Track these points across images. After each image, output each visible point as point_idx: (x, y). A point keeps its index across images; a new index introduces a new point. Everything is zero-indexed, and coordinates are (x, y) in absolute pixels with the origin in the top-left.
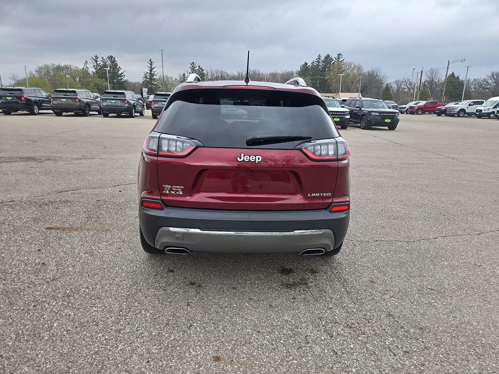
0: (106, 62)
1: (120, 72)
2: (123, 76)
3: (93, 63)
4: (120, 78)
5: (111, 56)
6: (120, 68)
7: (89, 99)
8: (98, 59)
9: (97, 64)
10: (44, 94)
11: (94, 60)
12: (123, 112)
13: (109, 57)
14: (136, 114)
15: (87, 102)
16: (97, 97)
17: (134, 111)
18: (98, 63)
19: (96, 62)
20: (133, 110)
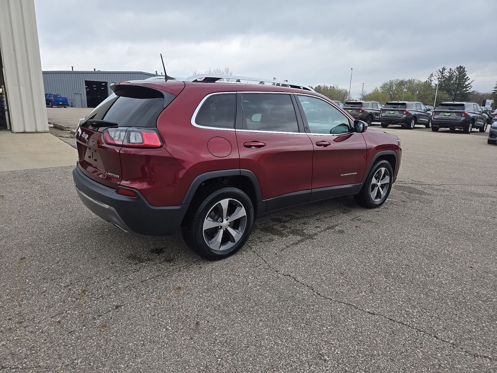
0: (453, 74)
1: (467, 83)
2: (469, 87)
3: (438, 75)
4: (465, 89)
5: (460, 66)
6: (468, 79)
7: (418, 112)
8: (445, 70)
9: (442, 76)
10: (380, 107)
11: (440, 73)
12: (457, 126)
13: (457, 68)
14: (474, 130)
15: (416, 114)
16: (429, 110)
17: (471, 125)
18: (444, 75)
19: (442, 74)
20: (469, 125)
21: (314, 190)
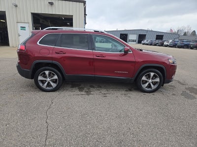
21: (96, 76)
